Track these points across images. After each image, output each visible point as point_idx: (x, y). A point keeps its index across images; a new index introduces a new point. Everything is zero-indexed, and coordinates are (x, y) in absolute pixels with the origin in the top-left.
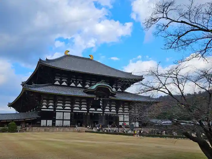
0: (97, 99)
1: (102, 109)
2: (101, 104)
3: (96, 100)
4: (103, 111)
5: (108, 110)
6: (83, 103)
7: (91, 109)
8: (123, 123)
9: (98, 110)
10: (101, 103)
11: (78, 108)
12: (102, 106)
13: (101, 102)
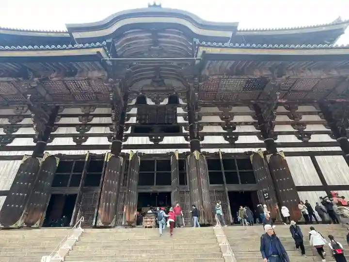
0: (161, 103)
1: (185, 136)
2: (180, 120)
3: (157, 108)
4: (195, 146)
5: (220, 140)
6: (96, 120)
7: (133, 140)
8: (323, 194)
9: (168, 140)
10: (180, 115)
11: (70, 141)
12: (184, 125)
13: (180, 110)
